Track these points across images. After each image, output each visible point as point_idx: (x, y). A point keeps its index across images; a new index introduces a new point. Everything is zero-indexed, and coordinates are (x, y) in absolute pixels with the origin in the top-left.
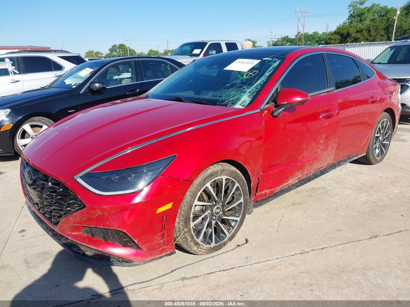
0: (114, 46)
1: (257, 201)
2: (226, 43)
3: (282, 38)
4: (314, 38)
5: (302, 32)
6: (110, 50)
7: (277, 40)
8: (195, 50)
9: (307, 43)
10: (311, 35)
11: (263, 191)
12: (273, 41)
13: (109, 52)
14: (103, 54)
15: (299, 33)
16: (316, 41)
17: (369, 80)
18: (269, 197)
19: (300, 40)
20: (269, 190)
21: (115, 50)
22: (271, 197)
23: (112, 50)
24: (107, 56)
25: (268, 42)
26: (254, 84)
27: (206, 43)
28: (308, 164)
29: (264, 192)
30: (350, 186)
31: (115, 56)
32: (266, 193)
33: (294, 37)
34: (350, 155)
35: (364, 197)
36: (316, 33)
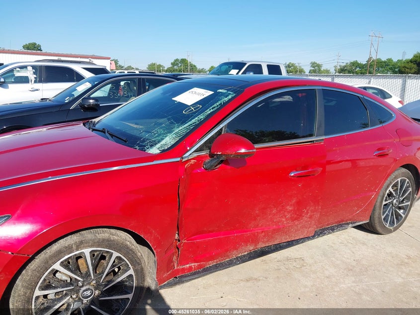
0: (177, 60)
1: (176, 277)
2: (268, 66)
3: (351, 63)
4: (388, 65)
5: (374, 58)
6: (172, 64)
7: (344, 64)
8: (232, 70)
9: (379, 69)
10: (385, 62)
11: (187, 264)
12: (340, 66)
13: (171, 66)
14: (164, 67)
15: (370, 58)
16: (389, 68)
17: (381, 125)
18: (195, 274)
19: (371, 66)
20: (196, 264)
21: (177, 64)
22: (199, 272)
23: (173, 64)
24: (168, 70)
25: (335, 67)
26: (187, 123)
27: (245, 64)
28: (264, 236)
29: (188, 266)
30: (338, 262)
31: (176, 70)
32: (190, 267)
33: (364, 63)
34: (343, 221)
35: (348, 283)
36: (390, 60)
